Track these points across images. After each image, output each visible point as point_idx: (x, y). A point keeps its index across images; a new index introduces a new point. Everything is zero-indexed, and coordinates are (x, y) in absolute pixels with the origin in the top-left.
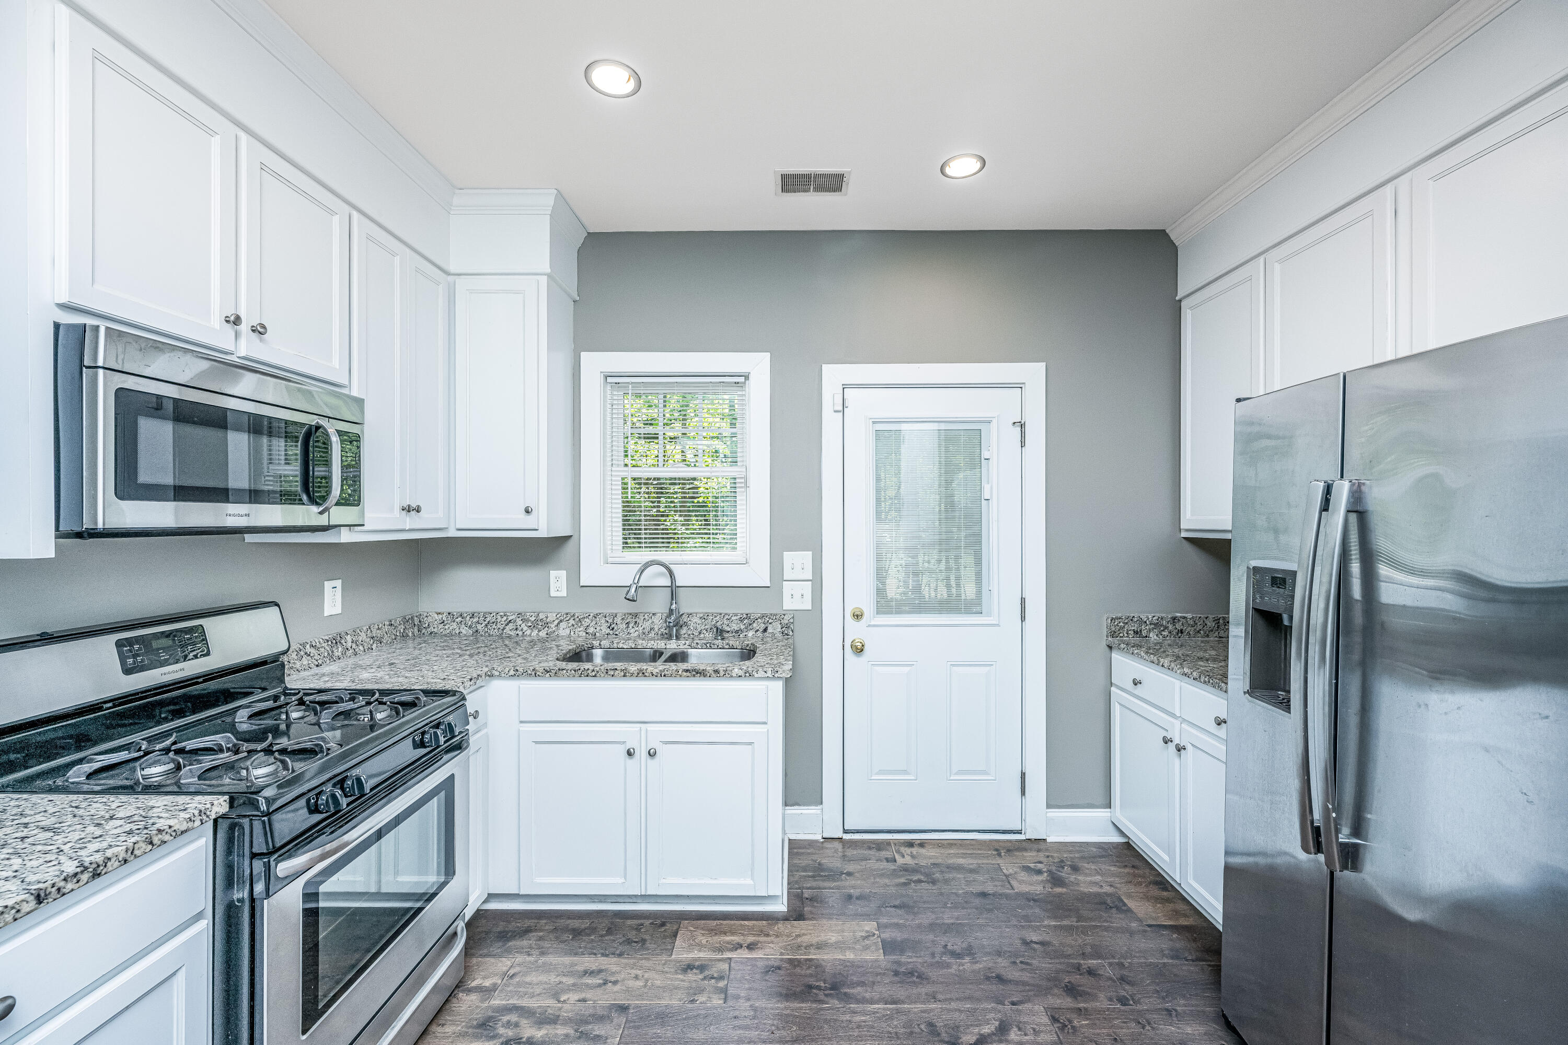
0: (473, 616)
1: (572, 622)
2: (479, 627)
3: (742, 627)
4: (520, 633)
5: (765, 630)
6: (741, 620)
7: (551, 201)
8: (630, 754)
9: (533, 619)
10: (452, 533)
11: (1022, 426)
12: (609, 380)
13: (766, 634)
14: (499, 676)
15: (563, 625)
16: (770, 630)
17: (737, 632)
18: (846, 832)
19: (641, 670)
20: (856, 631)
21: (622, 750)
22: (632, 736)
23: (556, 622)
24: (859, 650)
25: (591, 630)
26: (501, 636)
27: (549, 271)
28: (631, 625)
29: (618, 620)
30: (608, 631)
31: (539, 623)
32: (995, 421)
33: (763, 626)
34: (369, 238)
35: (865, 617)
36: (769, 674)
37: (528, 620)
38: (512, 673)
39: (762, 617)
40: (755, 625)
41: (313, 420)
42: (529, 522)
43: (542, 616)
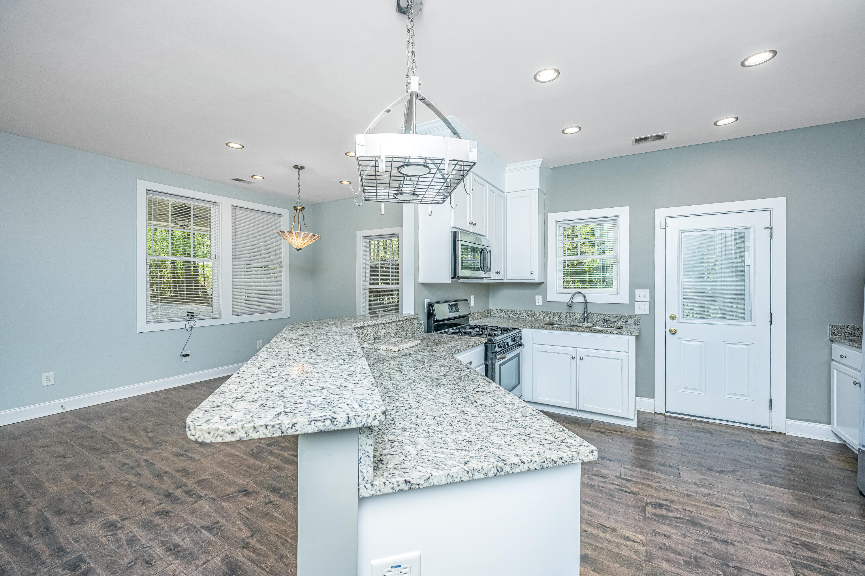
0: (508, 311)
1: (544, 315)
2: (510, 315)
3: (616, 320)
4: (525, 318)
5: (627, 322)
6: (615, 317)
7: (540, 163)
8: (573, 358)
9: (529, 313)
10: (505, 281)
11: (771, 229)
12: (558, 223)
13: (627, 323)
14: (526, 328)
15: (541, 316)
16: (629, 322)
17: (613, 322)
18: (666, 412)
19: (577, 329)
20: (672, 325)
21: (570, 357)
22: (574, 352)
23: (538, 314)
24: (673, 333)
25: (552, 318)
26: (518, 318)
27: (539, 187)
28: (567, 317)
29: (562, 315)
30: (558, 319)
31: (532, 315)
32: (753, 228)
33: (625, 320)
34: (490, 190)
35: (677, 319)
36: (629, 334)
37: (527, 313)
38: (531, 327)
39: (625, 316)
40: (622, 319)
41: (482, 247)
42: (532, 277)
43: (533, 312)
